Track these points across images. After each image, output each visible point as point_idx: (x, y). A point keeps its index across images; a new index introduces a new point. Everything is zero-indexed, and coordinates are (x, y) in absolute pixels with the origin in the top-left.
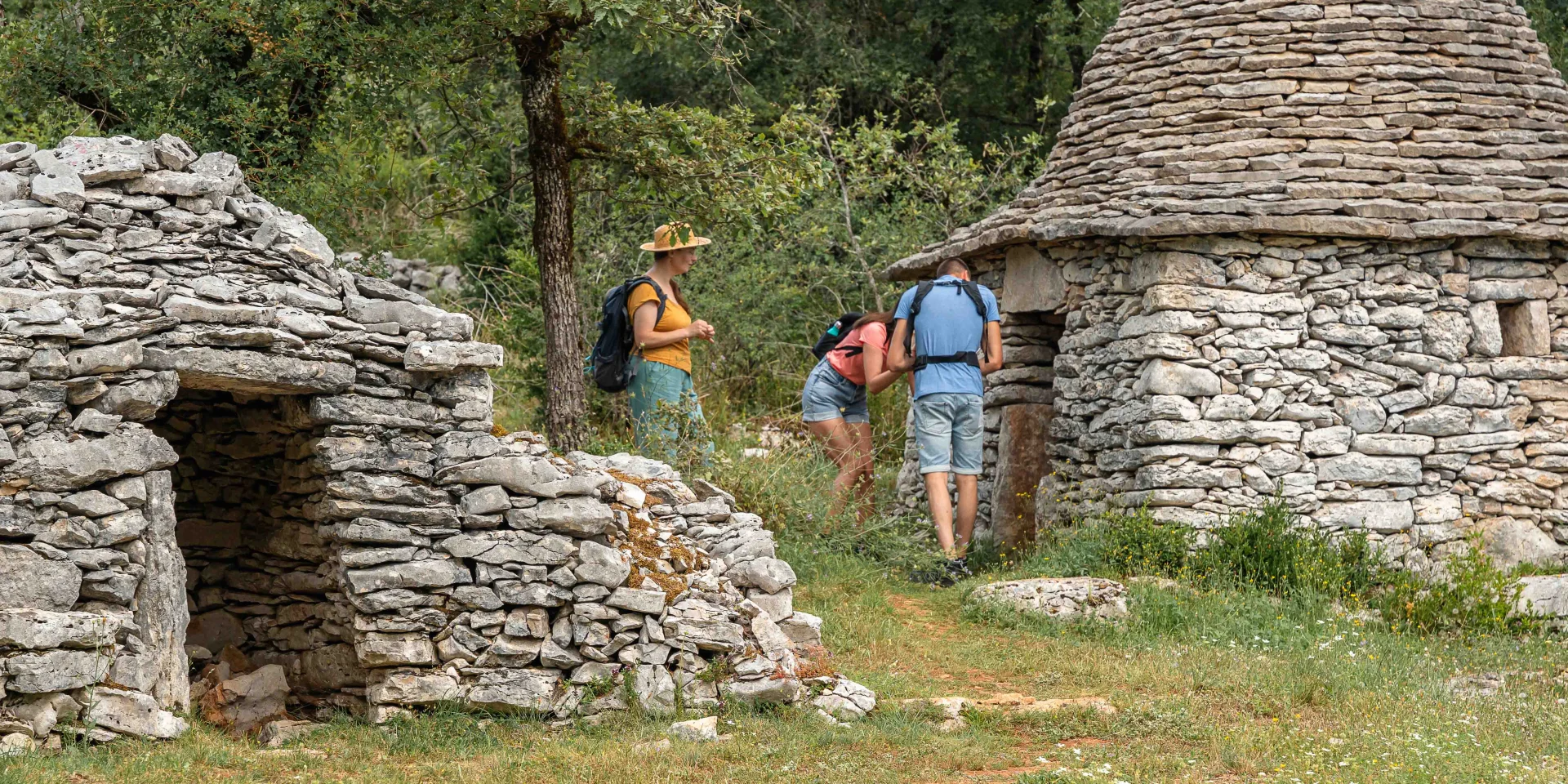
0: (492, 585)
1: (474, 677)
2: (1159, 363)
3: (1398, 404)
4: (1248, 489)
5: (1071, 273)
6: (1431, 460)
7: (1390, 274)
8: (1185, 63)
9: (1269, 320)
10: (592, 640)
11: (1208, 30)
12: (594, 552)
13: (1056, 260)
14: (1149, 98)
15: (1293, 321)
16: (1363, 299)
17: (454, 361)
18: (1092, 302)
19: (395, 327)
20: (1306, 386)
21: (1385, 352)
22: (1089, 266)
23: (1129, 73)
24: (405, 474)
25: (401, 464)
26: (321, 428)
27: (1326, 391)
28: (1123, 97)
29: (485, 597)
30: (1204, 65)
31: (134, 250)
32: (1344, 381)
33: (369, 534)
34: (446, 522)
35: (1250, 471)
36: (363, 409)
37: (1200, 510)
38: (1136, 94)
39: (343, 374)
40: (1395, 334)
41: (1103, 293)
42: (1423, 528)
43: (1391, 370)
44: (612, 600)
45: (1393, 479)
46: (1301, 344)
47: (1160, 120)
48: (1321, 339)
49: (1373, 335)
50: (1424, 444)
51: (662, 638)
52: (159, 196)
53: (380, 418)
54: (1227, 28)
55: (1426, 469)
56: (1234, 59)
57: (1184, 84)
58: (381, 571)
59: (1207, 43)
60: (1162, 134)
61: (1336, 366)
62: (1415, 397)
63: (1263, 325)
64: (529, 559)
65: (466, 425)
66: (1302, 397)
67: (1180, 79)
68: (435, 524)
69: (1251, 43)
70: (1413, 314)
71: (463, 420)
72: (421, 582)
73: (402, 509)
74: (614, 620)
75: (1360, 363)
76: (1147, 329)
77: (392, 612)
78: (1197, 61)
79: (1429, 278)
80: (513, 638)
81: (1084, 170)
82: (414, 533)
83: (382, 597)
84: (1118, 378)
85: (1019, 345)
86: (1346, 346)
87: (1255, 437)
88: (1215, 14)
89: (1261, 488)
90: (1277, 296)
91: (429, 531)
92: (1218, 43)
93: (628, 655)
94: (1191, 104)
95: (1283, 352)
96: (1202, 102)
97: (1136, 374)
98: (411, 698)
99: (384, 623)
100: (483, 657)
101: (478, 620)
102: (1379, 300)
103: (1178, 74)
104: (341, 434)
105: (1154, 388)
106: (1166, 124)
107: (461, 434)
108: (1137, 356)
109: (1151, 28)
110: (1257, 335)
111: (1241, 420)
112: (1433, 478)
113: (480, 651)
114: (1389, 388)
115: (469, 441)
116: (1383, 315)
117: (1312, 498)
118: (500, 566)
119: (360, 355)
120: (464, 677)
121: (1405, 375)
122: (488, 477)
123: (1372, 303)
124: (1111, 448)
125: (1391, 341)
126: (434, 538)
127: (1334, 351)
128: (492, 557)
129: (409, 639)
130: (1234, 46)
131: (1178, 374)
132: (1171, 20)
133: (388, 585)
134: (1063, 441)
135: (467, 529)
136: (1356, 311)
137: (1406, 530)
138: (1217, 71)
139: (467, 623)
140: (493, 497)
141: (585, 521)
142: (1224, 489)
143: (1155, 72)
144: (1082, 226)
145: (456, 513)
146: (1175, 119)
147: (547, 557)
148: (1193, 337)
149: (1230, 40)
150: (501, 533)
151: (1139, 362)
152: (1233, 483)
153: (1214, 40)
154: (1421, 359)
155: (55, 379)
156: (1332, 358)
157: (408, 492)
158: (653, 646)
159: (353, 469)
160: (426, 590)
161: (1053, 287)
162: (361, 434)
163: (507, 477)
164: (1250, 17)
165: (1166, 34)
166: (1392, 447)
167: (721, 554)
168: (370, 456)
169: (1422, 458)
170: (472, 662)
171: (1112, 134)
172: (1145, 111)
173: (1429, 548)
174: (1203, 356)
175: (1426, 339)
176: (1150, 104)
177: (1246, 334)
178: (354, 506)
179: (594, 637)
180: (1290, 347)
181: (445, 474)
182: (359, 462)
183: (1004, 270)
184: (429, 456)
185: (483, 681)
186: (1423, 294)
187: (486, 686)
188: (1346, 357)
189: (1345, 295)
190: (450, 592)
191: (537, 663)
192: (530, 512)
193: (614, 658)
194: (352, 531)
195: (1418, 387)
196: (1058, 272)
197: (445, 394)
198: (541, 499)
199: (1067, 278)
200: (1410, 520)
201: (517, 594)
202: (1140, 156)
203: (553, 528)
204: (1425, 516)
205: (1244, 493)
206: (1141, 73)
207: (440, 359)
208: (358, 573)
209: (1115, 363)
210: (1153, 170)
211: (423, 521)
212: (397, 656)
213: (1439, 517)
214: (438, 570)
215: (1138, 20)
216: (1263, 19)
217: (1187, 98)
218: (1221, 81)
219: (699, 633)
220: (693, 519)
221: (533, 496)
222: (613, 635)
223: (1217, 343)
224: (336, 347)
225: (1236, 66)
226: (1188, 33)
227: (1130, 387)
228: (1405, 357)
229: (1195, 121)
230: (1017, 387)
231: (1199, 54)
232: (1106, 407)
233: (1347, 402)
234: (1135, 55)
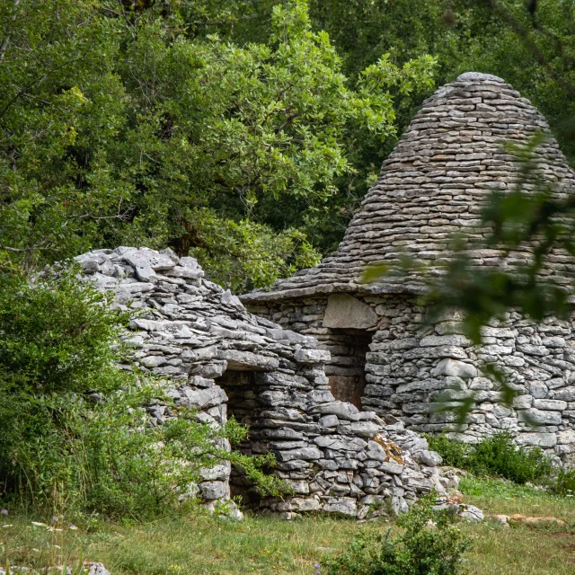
0: (334, 459)
1: (327, 500)
2: (450, 360)
3: (553, 384)
4: (488, 425)
5: (380, 310)
6: (566, 413)
7: (551, 321)
8: (439, 207)
9: (499, 341)
10: (372, 485)
11: (449, 191)
12: (374, 446)
13: (369, 304)
14: (419, 223)
15: (510, 342)
16: (539, 332)
17: (319, 359)
18: (398, 327)
19: (288, 342)
20: (514, 374)
21: (548, 359)
22: (394, 308)
23: (402, 208)
24: (298, 408)
25: (297, 404)
26: (268, 386)
27: (522, 377)
28: (400, 221)
29: (331, 464)
30: (450, 208)
31: (185, 303)
32: (530, 372)
33: (288, 435)
34: (315, 430)
35: (489, 416)
36: (282, 378)
37: (467, 434)
38: (409, 220)
39: (275, 362)
40: (553, 350)
41: (406, 323)
42: (561, 446)
43: (550, 368)
44: (382, 467)
45: (549, 422)
46: (512, 354)
47: (427, 235)
48: (521, 351)
49: (544, 350)
50: (562, 405)
51: (401, 484)
52: (180, 277)
53: (290, 383)
54: (460, 190)
55: (563, 417)
56: (466, 207)
57: (439, 217)
58: (292, 452)
59: (450, 197)
60: (429, 242)
61: (527, 365)
62: (560, 381)
63: (496, 344)
64: (348, 448)
65: (320, 387)
66: (512, 380)
67: (436, 215)
68: (311, 431)
69: (473, 199)
70: (560, 340)
71: (319, 385)
72: (310, 457)
73: (300, 424)
74: (382, 476)
75: (537, 364)
76: (442, 343)
77: (297, 470)
78: (445, 206)
79: (568, 323)
80: (339, 483)
81: (381, 257)
82: (304, 435)
83: (294, 463)
84: (421, 366)
85: (332, 345)
86: (531, 355)
87: (492, 399)
88: (451, 182)
89: (493, 424)
90: (502, 329)
91: (309, 434)
92: (455, 198)
93: (387, 492)
94: (444, 228)
95: (505, 357)
96: (450, 228)
97: (434, 365)
98: (301, 509)
99: (293, 475)
100: (328, 491)
101: (328, 475)
102: (546, 333)
103: (434, 212)
104: (275, 390)
105: (447, 373)
106: (429, 237)
107: (318, 391)
108: (435, 356)
109: (413, 186)
110: (494, 348)
111: (486, 390)
112: (566, 422)
113: (326, 489)
114: (549, 377)
115: (322, 394)
116: (548, 341)
117: (516, 430)
118: (337, 451)
119: (281, 355)
120: (321, 500)
121: (556, 371)
122: (331, 410)
123: (543, 334)
124: (413, 402)
125: (551, 354)
126: (310, 437)
127: (526, 358)
128: (335, 447)
129: (302, 482)
130: (465, 200)
131: (459, 366)
132: (424, 183)
133: (297, 457)
134: (376, 396)
135: (324, 433)
136: (537, 339)
137: (553, 447)
138: (456, 212)
139: (323, 476)
140: (333, 420)
141: (371, 432)
142: (477, 424)
143: (420, 209)
144: (400, 288)
145: (319, 426)
146: (436, 235)
147: (356, 447)
148: (464, 348)
149: (463, 197)
150: (335, 436)
151: (434, 359)
152: (481, 421)
153: (453, 196)
154: (563, 363)
155: (189, 362)
156: (526, 361)
157: (301, 416)
158: (397, 488)
159: (280, 406)
160: (308, 460)
161: (367, 317)
162: (283, 390)
163: (339, 411)
164: (472, 186)
165: (424, 190)
166: (550, 406)
167: (406, 448)
168: (285, 400)
169: (561, 411)
170: (324, 493)
171: (396, 239)
172: (417, 229)
173: (562, 455)
174: (469, 358)
175: (566, 354)
176: (420, 226)
177: (489, 347)
178: (281, 422)
179: (373, 484)
180: (508, 355)
181: (312, 409)
182: (282, 402)
183: (326, 305)
184: (306, 400)
185: (329, 502)
186: (565, 331)
187: (331, 504)
188: (532, 361)
189: (532, 330)
190: (317, 461)
191: (349, 495)
192: (348, 427)
193: (381, 493)
194: (281, 433)
195: (561, 377)
196: (370, 309)
197: (308, 373)
198: (352, 421)
199: (378, 313)
200: (555, 442)
201: (344, 464)
202: (420, 253)
203: (358, 435)
204: (562, 441)
205: (486, 426)
206: (411, 209)
207: (315, 358)
208: (284, 452)
209: (419, 359)
210: (429, 261)
211: (307, 429)
212: (298, 489)
213: (568, 441)
214: (313, 452)
215: (403, 181)
216: (477, 187)
217: (441, 225)
218: (459, 217)
219: (417, 483)
220: (391, 433)
221: (348, 419)
222: (381, 483)
223: (476, 351)
224: (271, 350)
225: (466, 211)
226: (437, 191)
227: (428, 371)
228: (557, 362)
229: (447, 237)
230: (332, 367)
231: (445, 202)
232: (410, 381)
233: (532, 383)
234: (405, 199)
